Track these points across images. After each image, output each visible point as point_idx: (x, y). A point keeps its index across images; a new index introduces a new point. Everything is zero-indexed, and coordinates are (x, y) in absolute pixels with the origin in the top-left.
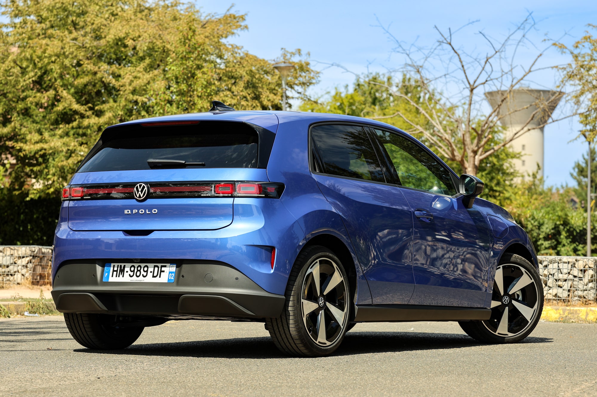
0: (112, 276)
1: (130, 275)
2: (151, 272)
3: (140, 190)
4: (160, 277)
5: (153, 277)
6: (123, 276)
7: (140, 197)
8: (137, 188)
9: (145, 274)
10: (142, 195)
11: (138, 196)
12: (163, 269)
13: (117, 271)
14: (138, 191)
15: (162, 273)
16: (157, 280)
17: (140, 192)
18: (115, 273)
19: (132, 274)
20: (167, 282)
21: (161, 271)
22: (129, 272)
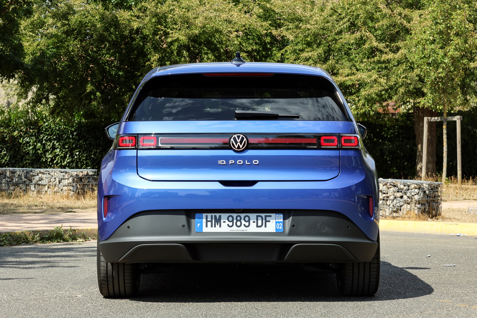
0: (207, 226)
1: (228, 225)
2: (254, 222)
3: (239, 141)
4: (266, 226)
5: (257, 226)
6: (220, 226)
7: (239, 147)
8: (235, 139)
9: (247, 224)
10: (241, 146)
11: (236, 147)
12: (268, 219)
13: (211, 221)
14: (236, 143)
15: (267, 223)
16: (262, 230)
17: (239, 143)
18: (209, 224)
19: (231, 224)
20: (275, 231)
21: (266, 221)
22: (227, 222)
